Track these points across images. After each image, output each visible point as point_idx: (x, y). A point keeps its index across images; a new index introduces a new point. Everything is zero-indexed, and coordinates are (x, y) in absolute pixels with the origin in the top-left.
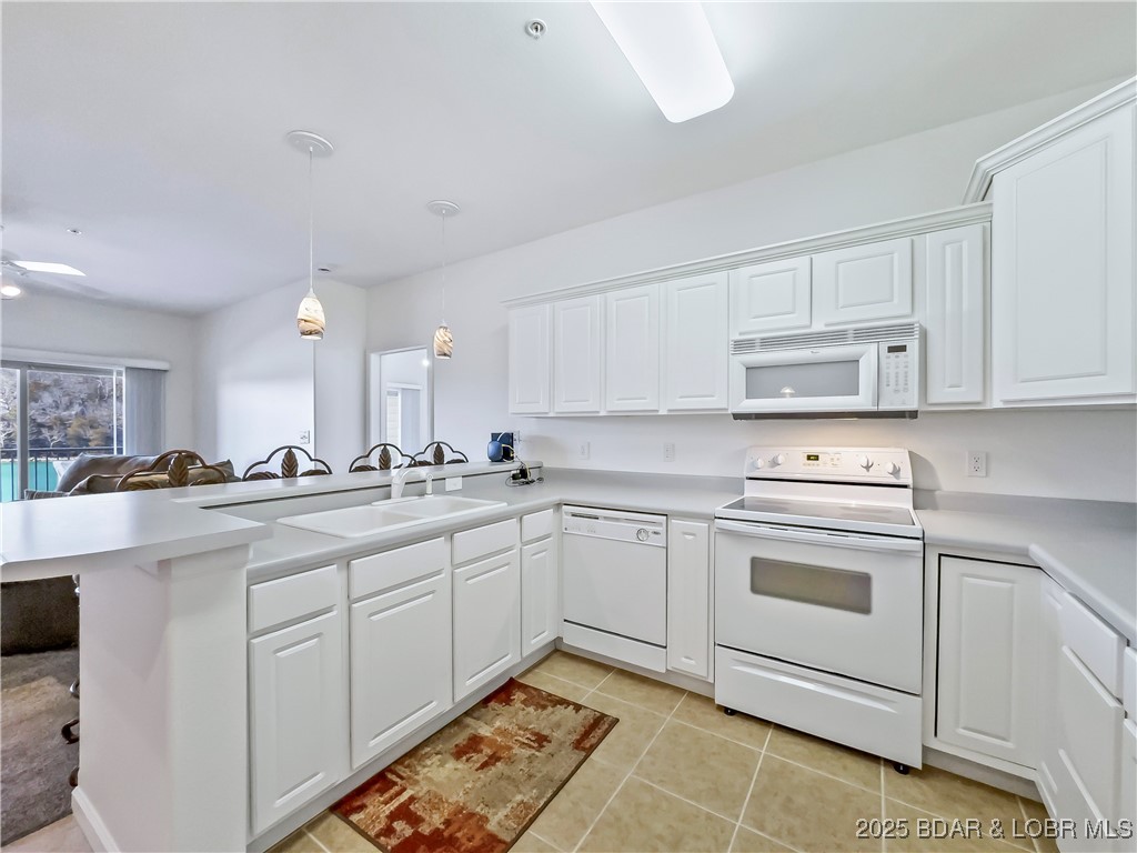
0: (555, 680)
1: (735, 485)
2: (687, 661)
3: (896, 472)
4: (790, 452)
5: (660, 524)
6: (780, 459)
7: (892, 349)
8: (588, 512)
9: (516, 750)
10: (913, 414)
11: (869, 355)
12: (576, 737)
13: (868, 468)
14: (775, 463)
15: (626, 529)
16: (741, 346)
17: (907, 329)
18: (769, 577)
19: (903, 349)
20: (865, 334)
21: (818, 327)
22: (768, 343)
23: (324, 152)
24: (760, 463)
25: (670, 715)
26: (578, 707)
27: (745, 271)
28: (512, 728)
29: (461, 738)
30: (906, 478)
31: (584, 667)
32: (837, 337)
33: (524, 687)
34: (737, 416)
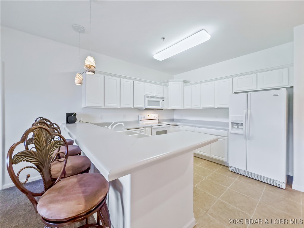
1: (137, 122)
3: (157, 117)
4: (146, 115)
10: (163, 109)
11: (161, 101)
14: (144, 117)
16: (148, 97)
17: (164, 98)
19: (164, 101)
20: (161, 98)
21: (154, 96)
22: (151, 97)
27: (146, 84)
32: (158, 98)
34: (145, 109)
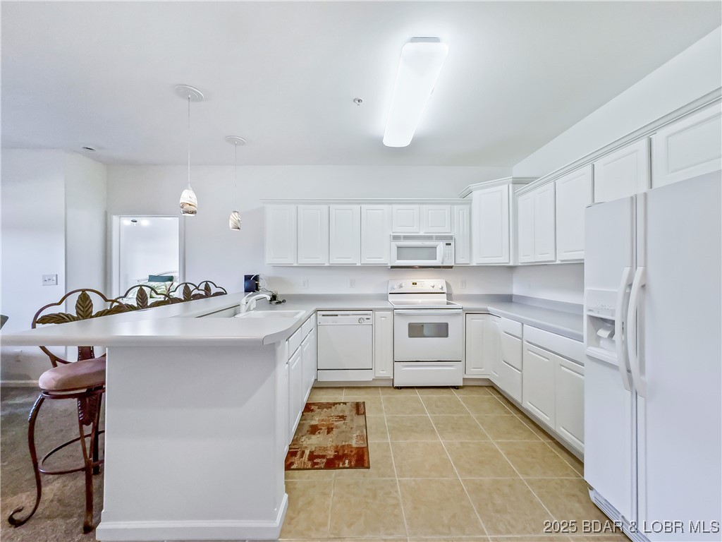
0: (324, 397)
1: (384, 297)
2: (383, 372)
3: (442, 288)
4: (406, 282)
5: (370, 315)
6: (403, 285)
7: (447, 244)
8: (332, 313)
9: (336, 423)
10: (451, 267)
11: (441, 246)
12: (355, 412)
13: (433, 287)
14: (401, 286)
15: (353, 319)
16: (396, 238)
17: (451, 238)
18: (416, 330)
19: (450, 244)
20: (439, 238)
21: (422, 233)
22: (406, 238)
23: (197, 98)
24: (395, 287)
25: (382, 396)
26: (345, 403)
27: (396, 207)
28: (324, 418)
29: (306, 428)
30: (445, 290)
31: (330, 390)
32: (430, 238)
33: (314, 404)
34: (392, 267)
